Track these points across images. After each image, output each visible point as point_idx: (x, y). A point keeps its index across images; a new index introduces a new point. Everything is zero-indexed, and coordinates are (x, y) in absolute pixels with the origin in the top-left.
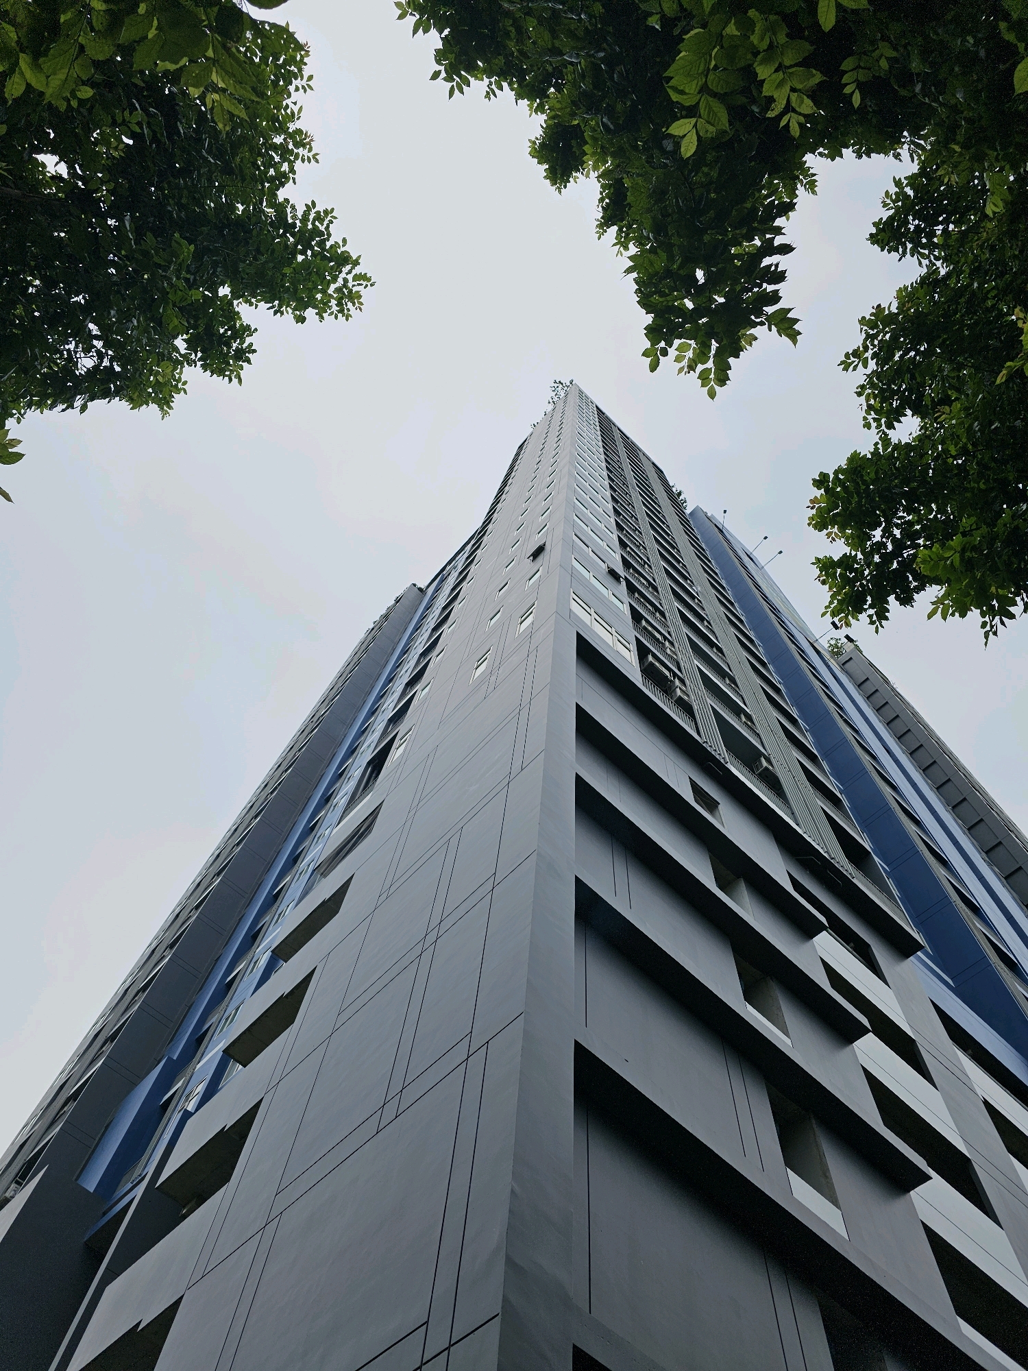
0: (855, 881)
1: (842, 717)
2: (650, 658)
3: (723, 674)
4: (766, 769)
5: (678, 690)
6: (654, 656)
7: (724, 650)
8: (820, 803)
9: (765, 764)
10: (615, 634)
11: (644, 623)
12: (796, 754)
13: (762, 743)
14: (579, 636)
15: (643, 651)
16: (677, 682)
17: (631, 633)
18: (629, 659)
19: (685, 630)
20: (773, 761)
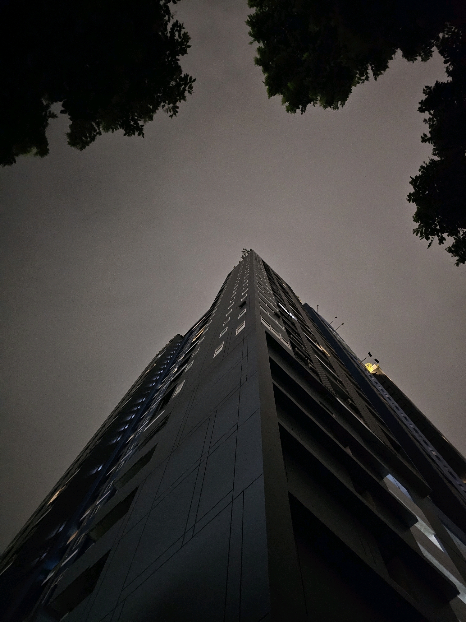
1: (379, 393)
2: (296, 349)
5: (310, 364)
6: (298, 349)
8: (377, 423)
9: (350, 402)
10: (281, 336)
11: (292, 336)
13: (348, 393)
14: (266, 332)
15: (294, 347)
16: (309, 361)
17: (288, 338)
18: (288, 347)
19: (309, 343)
20: (354, 400)
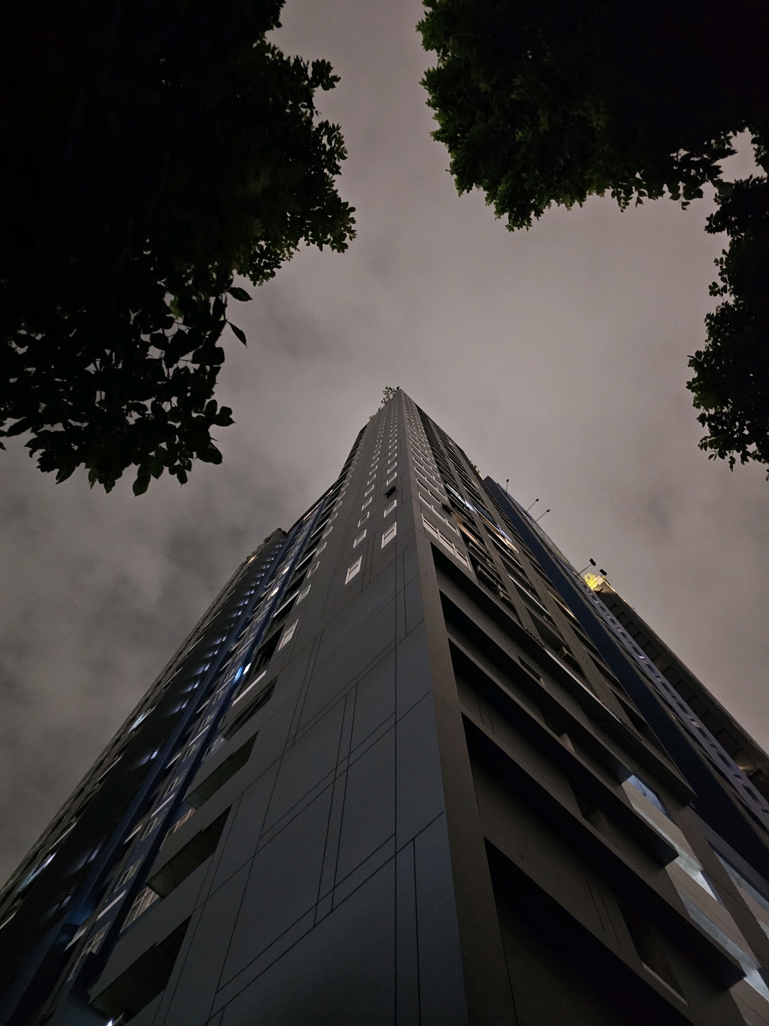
0: (642, 742)
1: (607, 627)
2: (479, 568)
3: (528, 587)
4: (567, 654)
5: (501, 592)
6: (481, 566)
7: (525, 570)
8: (608, 685)
9: (566, 652)
10: (455, 548)
11: (471, 544)
12: (585, 649)
13: (561, 636)
14: (432, 544)
15: (474, 563)
16: (499, 587)
17: (466, 550)
18: (467, 566)
20: (572, 650)
